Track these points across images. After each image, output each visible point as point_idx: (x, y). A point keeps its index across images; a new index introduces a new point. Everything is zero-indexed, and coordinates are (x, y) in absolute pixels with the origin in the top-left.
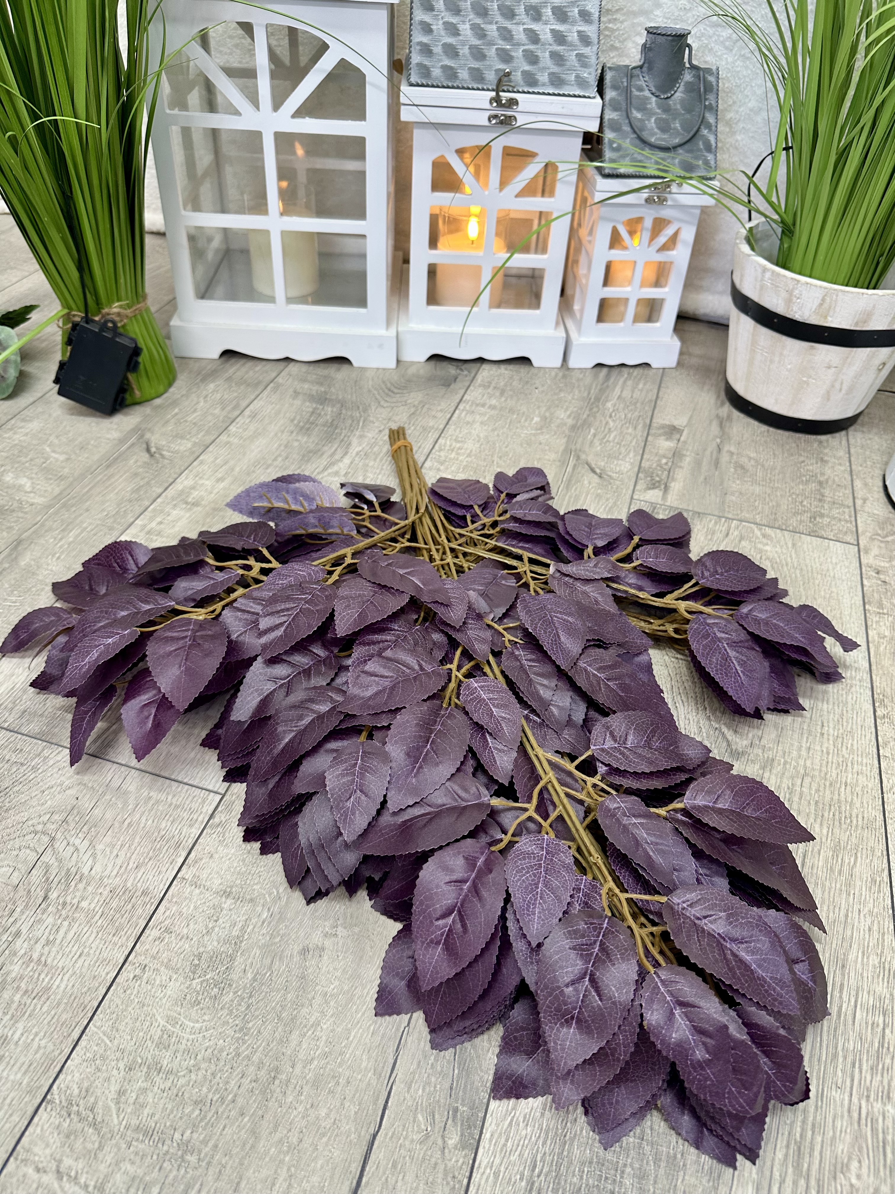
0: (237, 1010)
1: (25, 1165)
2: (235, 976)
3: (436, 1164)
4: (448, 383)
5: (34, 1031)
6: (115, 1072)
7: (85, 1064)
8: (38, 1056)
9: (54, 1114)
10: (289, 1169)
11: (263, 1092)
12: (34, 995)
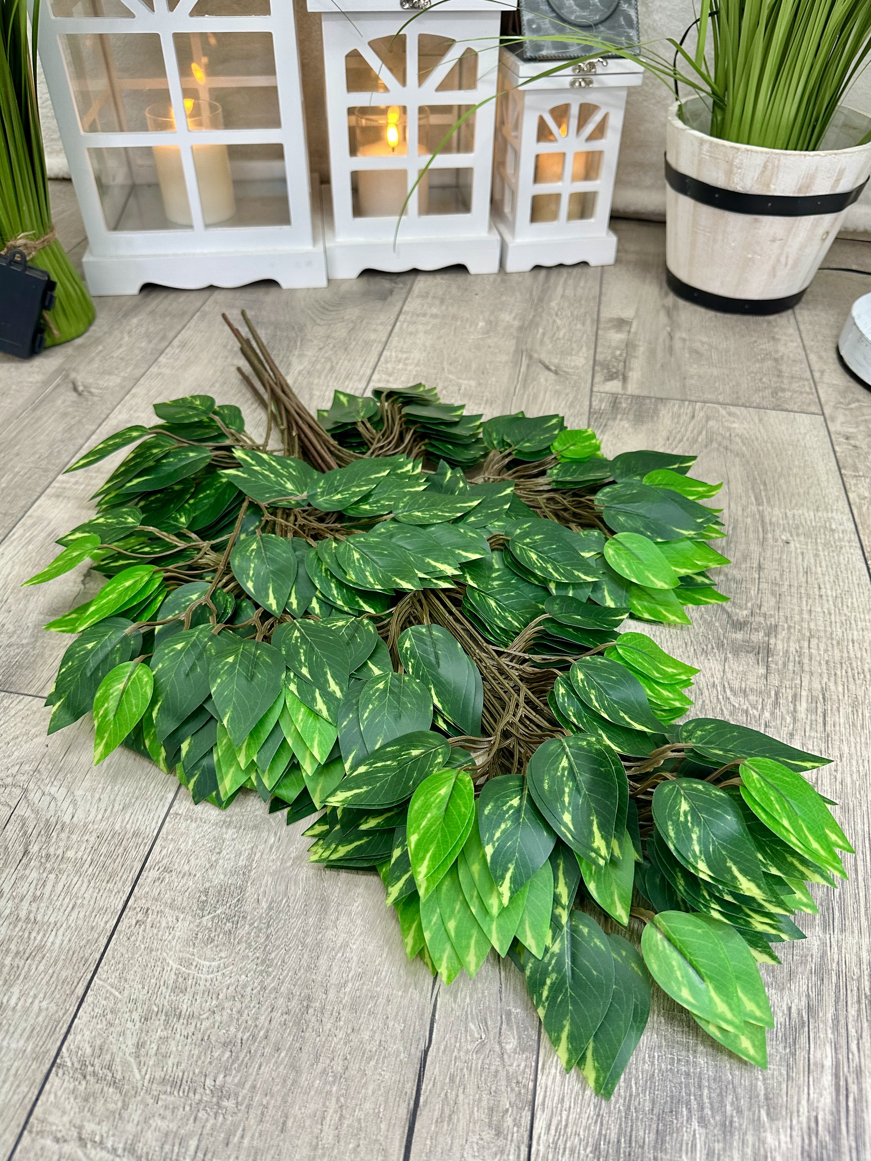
0: (256, 942)
1: (42, 1137)
2: (247, 908)
3: (497, 1071)
4: (384, 297)
5: (32, 993)
6: (130, 1024)
7: (94, 1020)
8: (40, 1019)
9: (67, 1078)
10: (338, 1100)
11: (297, 1023)
12: (27, 955)
